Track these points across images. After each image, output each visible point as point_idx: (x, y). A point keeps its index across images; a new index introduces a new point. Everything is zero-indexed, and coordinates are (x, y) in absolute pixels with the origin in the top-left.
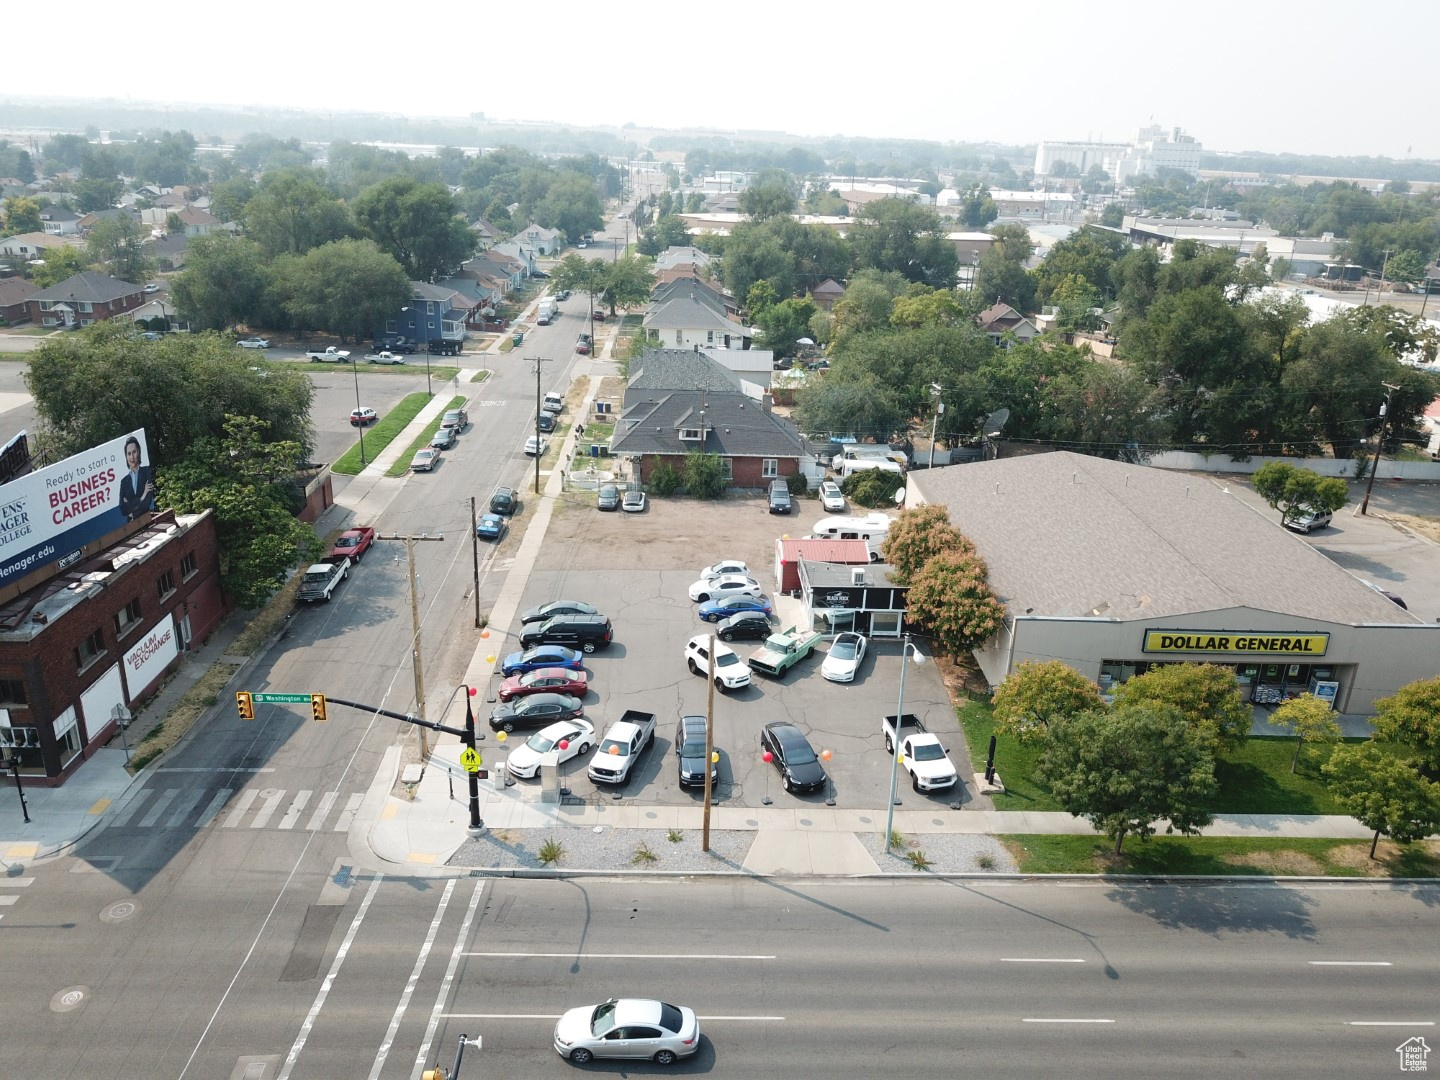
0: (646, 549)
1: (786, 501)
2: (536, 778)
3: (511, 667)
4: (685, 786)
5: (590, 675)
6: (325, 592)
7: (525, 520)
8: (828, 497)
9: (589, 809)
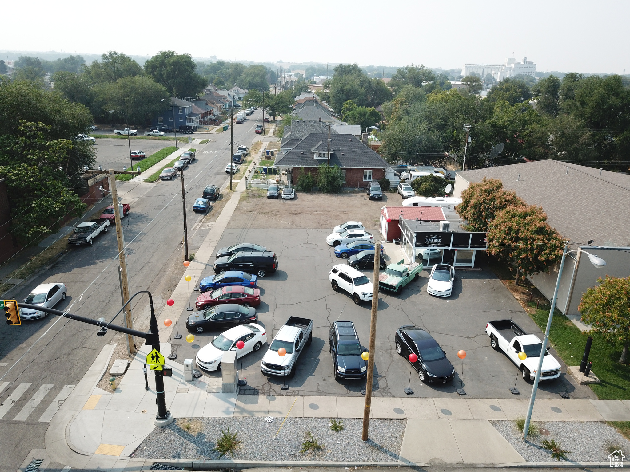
0: (297, 218)
1: (379, 192)
2: (218, 372)
3: (206, 286)
4: (340, 379)
5: (262, 291)
6: (88, 238)
7: (224, 203)
8: (404, 190)
9: (262, 399)
